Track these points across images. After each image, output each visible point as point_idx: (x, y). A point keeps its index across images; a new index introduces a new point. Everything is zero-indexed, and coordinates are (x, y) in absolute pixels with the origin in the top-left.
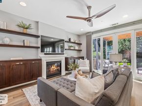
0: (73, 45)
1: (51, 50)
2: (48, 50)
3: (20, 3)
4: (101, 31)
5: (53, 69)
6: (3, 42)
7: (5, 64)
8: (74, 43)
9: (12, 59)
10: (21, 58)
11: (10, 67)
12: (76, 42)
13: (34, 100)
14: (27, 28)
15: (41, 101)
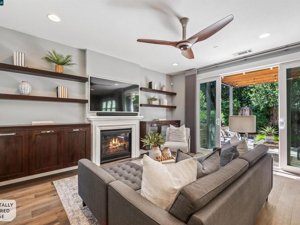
0: (156, 96)
1: (114, 106)
2: (109, 107)
3: (49, 16)
4: (216, 66)
5: (115, 145)
6: (18, 91)
7: (22, 133)
8: (161, 92)
9: (34, 123)
10: (51, 122)
11: (30, 138)
12: (164, 90)
13: (72, 203)
14: (63, 64)
15: (84, 205)
